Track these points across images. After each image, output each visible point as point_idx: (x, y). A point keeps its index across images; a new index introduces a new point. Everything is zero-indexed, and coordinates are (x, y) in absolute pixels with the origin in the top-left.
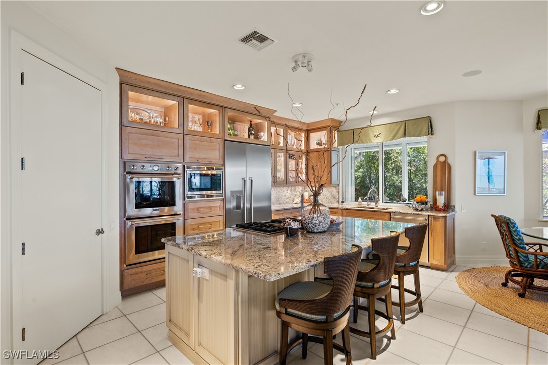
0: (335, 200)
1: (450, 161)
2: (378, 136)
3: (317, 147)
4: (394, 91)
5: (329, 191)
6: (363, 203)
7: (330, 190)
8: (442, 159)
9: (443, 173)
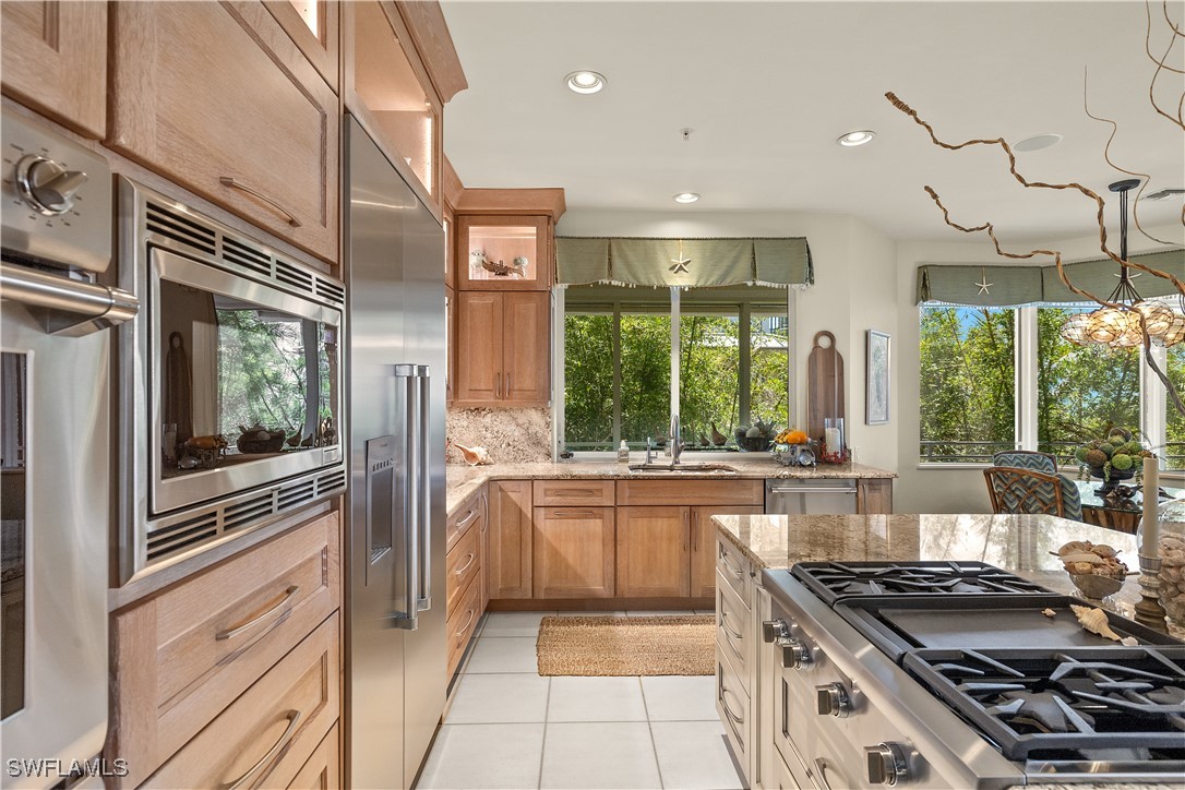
0: (539, 449)
1: (839, 347)
2: (681, 268)
3: (486, 275)
4: (857, 139)
5: (520, 422)
6: (632, 454)
7: (522, 419)
8: (824, 342)
9: (829, 376)
